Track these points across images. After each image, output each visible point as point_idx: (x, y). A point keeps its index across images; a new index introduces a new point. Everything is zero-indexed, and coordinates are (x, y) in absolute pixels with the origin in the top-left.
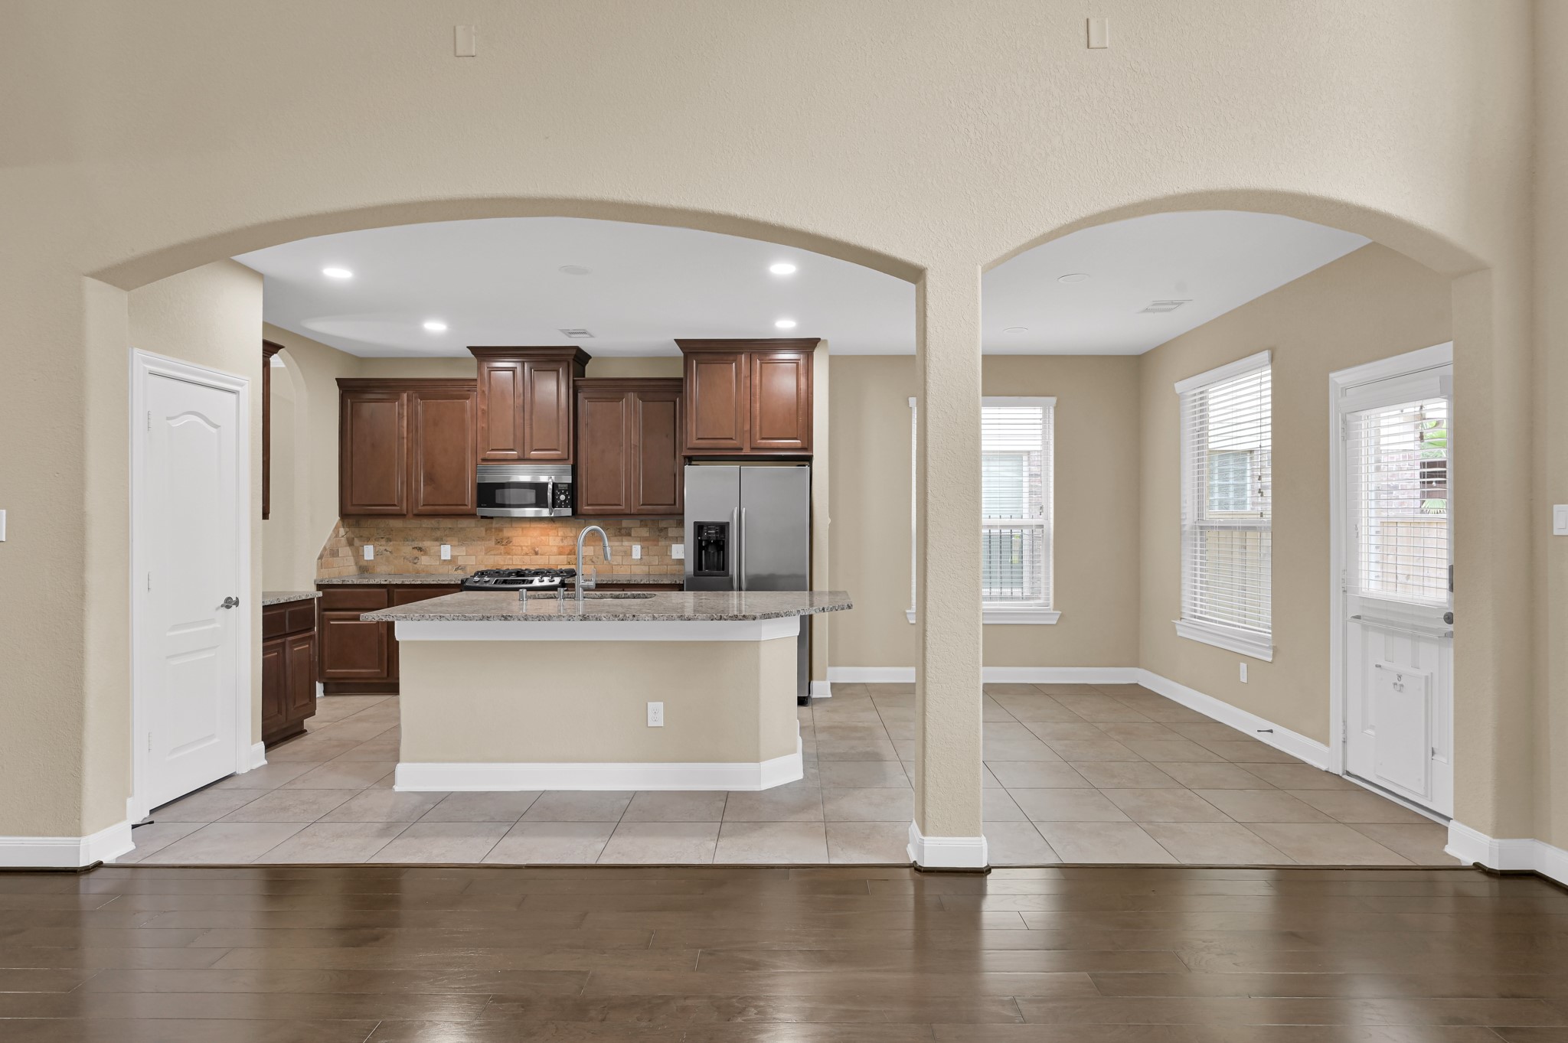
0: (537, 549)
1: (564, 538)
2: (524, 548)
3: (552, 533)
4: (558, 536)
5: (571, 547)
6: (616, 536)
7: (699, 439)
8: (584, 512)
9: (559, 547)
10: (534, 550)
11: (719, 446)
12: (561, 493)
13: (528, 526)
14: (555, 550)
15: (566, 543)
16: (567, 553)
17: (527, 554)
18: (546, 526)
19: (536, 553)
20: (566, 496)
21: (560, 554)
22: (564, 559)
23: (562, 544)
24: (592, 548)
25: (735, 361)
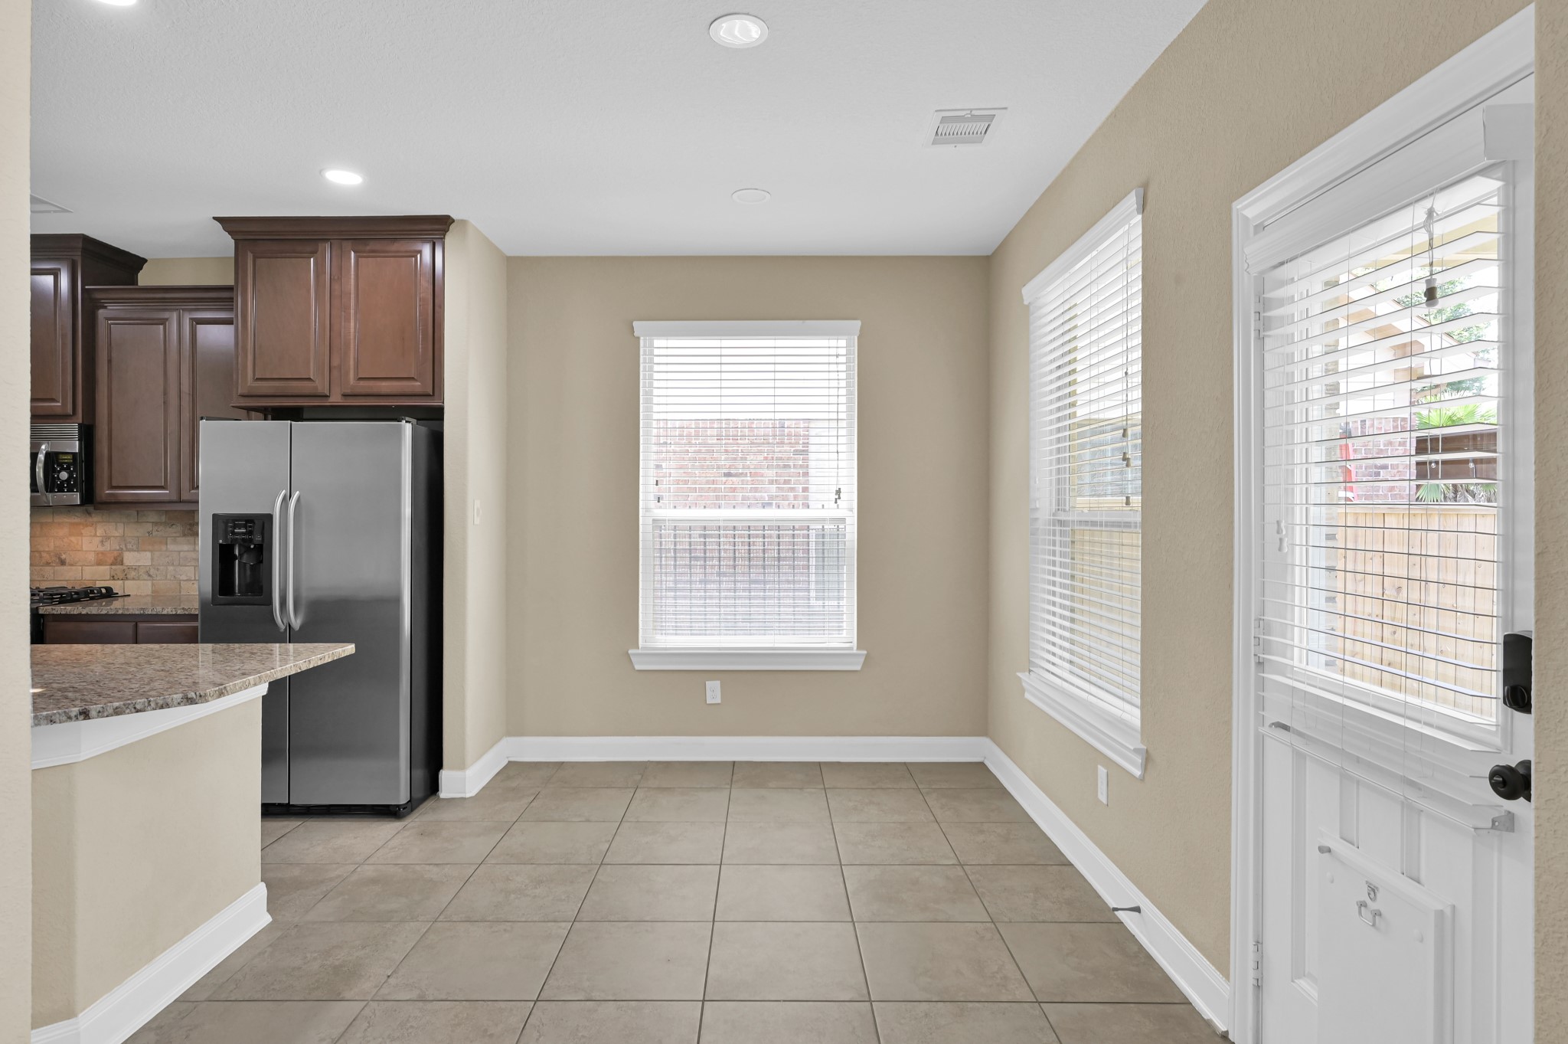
0: (63, 556)
1: (106, 538)
2: (44, 555)
3: (87, 531)
4: (95, 535)
5: (116, 554)
6: (184, 535)
7: (258, 379)
8: (104, 499)
9: (97, 553)
10: (60, 558)
11: (290, 392)
12: (63, 469)
13: (50, 520)
14: (92, 557)
15: (107, 546)
16: (110, 561)
17: (48, 564)
18: (77, 520)
19: (63, 563)
20: (70, 474)
21: (99, 563)
22: (105, 570)
23: (101, 549)
24: (149, 554)
25: (313, 253)
